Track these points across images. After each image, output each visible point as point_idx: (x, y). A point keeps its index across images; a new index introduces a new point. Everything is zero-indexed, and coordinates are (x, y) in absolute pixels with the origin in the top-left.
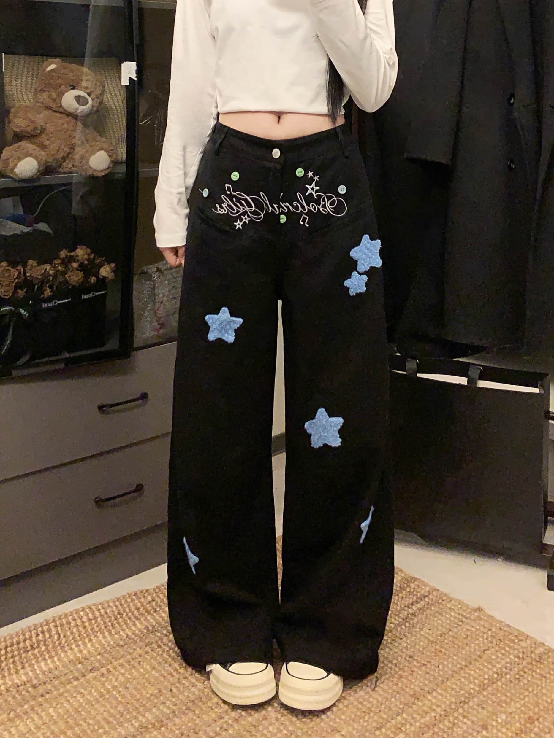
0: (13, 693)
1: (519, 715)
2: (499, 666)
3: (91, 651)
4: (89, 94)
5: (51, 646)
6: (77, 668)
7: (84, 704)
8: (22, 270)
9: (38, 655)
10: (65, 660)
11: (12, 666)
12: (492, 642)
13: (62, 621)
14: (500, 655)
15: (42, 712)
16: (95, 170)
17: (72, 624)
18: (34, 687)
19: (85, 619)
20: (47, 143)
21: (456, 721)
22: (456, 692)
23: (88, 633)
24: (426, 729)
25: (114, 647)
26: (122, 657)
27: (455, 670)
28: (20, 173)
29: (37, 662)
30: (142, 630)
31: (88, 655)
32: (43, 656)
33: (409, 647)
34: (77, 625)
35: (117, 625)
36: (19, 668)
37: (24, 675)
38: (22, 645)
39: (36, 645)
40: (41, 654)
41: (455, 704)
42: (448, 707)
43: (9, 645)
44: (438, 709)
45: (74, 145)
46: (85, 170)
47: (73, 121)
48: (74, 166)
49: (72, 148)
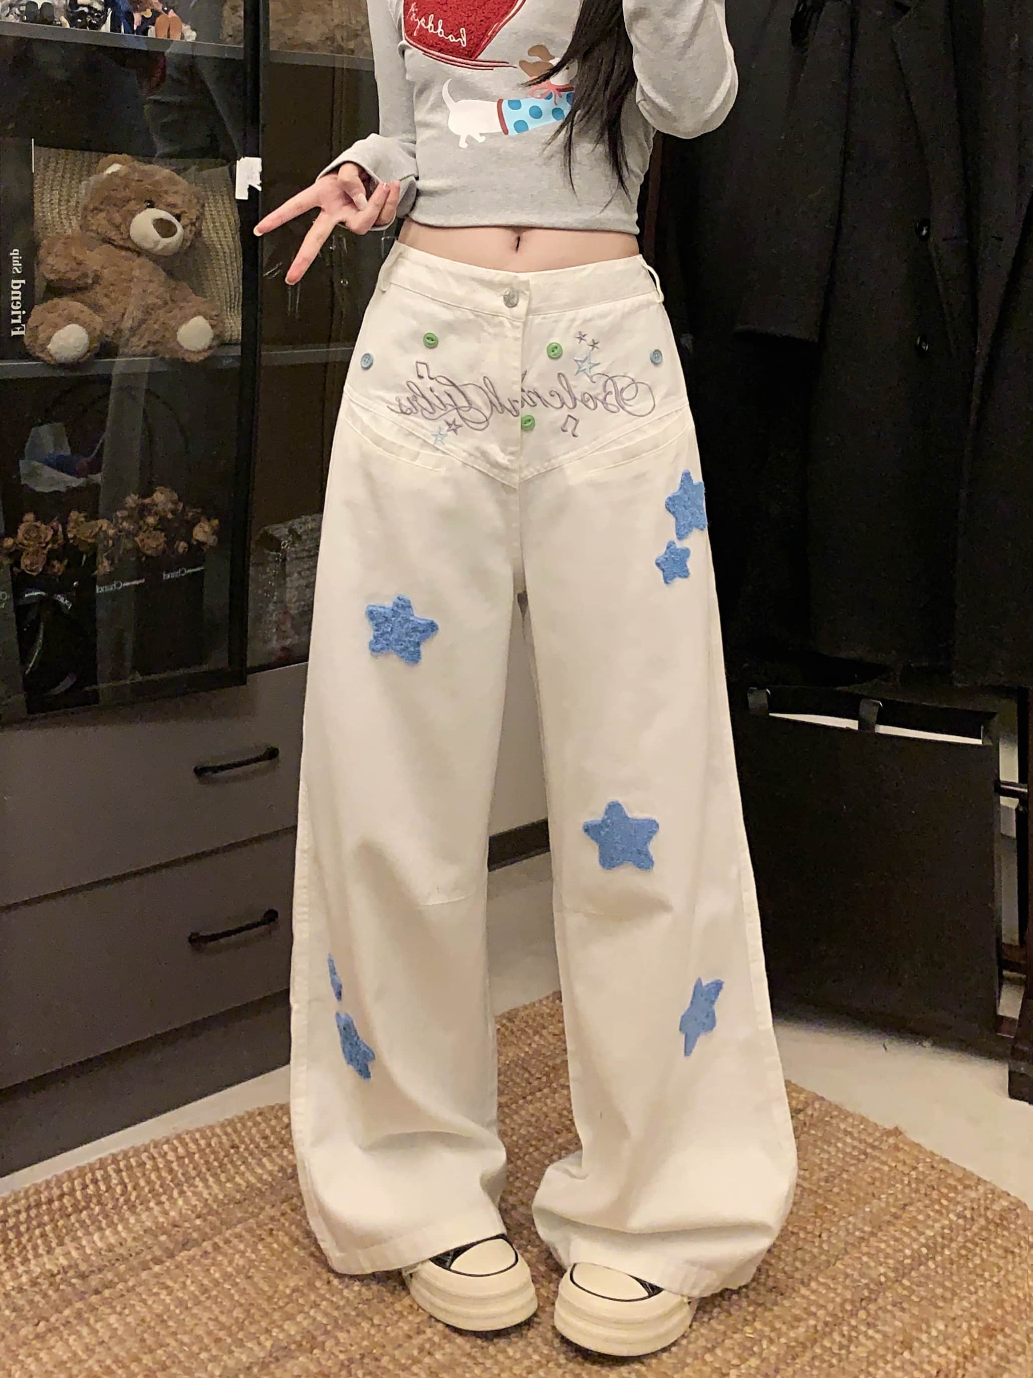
0: (44, 1287)
1: (968, 1321)
3: (184, 1211)
4: (178, 217)
5: (110, 1206)
6: (160, 1242)
8: (60, 529)
9: (88, 1222)
10: (137, 1228)
11: (39, 1241)
13: (129, 1161)
15: (97, 1321)
16: (187, 351)
17: (148, 1166)
18: (83, 1276)
19: (171, 1156)
21: (854, 1334)
22: (854, 1281)
23: (176, 1182)
24: (798, 1349)
25: (225, 1204)
26: (239, 1222)
27: (852, 1241)
29: (89, 1234)
30: (275, 1173)
31: (177, 1218)
32: (97, 1224)
34: (158, 1168)
35: (229, 1166)
36: (54, 1244)
37: (63, 1255)
38: (56, 1204)
39: (83, 1204)
40: (94, 1220)
41: (852, 1302)
42: (838, 1309)
43: (33, 1204)
44: (821, 1313)
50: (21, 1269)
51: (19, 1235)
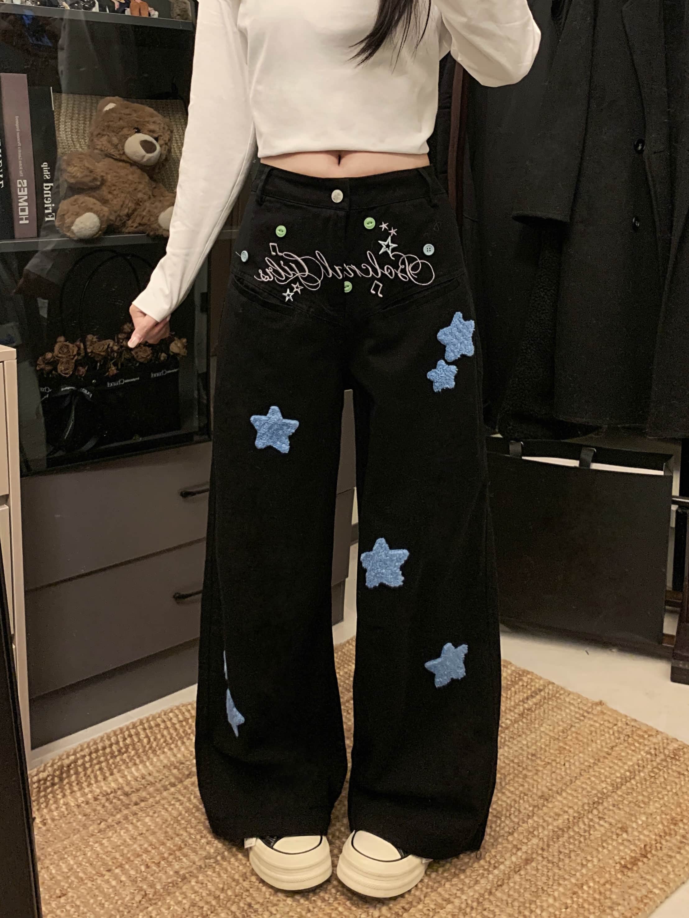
0: (102, 801)
1: (660, 815)
2: (630, 763)
4: (157, 139)
5: (141, 750)
9: (127, 760)
10: (158, 764)
11: (98, 773)
12: (619, 738)
13: (150, 723)
17: (161, 726)
18: (127, 794)
19: (175, 720)
20: (110, 196)
21: (592, 823)
22: (588, 792)
23: (179, 735)
27: (583, 768)
28: (78, 232)
29: (128, 767)
32: (133, 761)
33: (530, 744)
34: (168, 727)
36: (108, 774)
37: (114, 782)
38: (108, 750)
39: (124, 750)
40: (131, 759)
41: (589, 804)
42: (580, 809)
43: (93, 751)
44: (571, 811)
45: (140, 200)
46: (153, 230)
47: (139, 171)
48: (140, 224)
49: (138, 203)
50: (87, 790)
51: (85, 769)
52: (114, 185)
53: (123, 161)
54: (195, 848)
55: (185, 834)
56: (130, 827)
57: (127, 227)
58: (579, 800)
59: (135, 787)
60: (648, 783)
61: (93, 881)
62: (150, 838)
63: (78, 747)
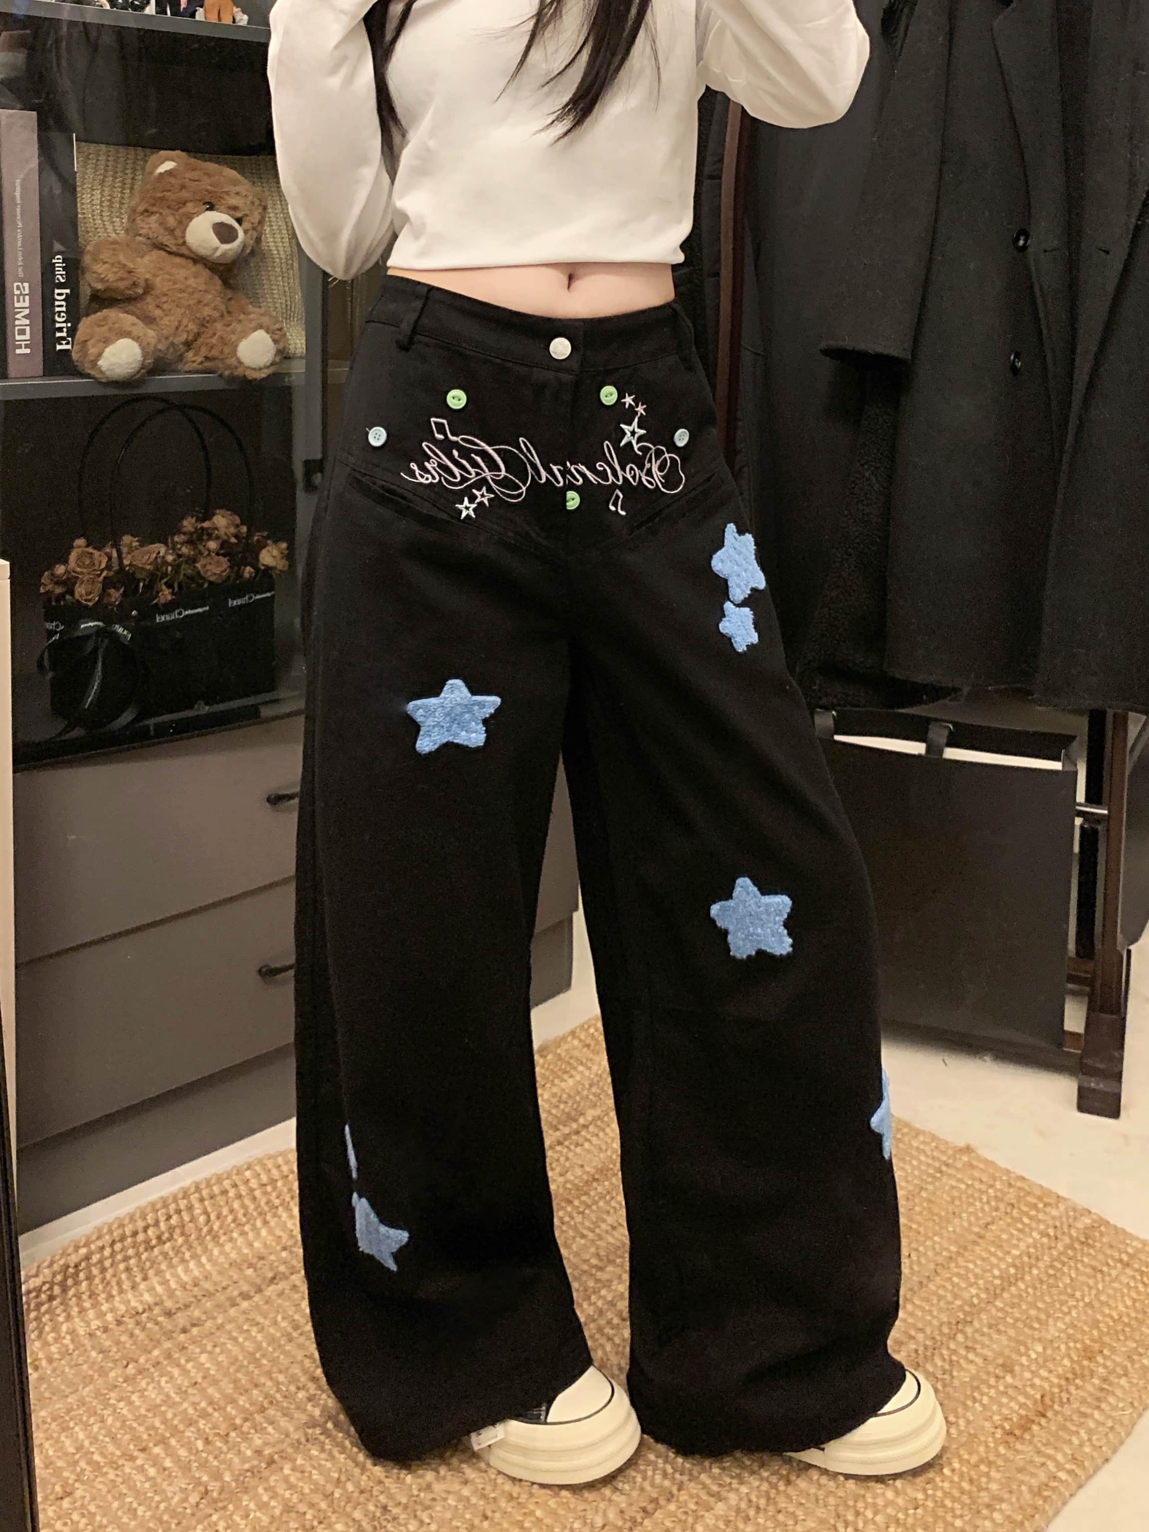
0: (130, 1326)
1: (1066, 1343)
2: (1016, 1252)
4: (240, 221)
5: (193, 1237)
6: (246, 1276)
7: (264, 1345)
8: (115, 556)
9: (171, 1254)
12: (997, 1209)
13: (211, 1189)
14: (1015, 1232)
15: (187, 1361)
16: (248, 367)
18: (169, 1314)
20: (158, 312)
21: (954, 1358)
22: (949, 1303)
27: (940, 1262)
28: (108, 370)
29: (172, 1266)
36: (139, 1279)
37: (148, 1291)
38: (140, 1237)
39: (166, 1235)
41: (949, 1323)
43: (117, 1239)
45: (208, 318)
46: (229, 367)
47: (206, 273)
48: (207, 358)
49: (204, 323)
50: (104, 1308)
51: (103, 1270)
52: (165, 295)
53: (182, 255)
54: (288, 1408)
55: (269, 1383)
56: (176, 1372)
57: (186, 363)
58: (934, 1317)
59: (181, 1301)
60: (1045, 1287)
61: (116, 1469)
62: (210, 1391)
63: (93, 1233)
